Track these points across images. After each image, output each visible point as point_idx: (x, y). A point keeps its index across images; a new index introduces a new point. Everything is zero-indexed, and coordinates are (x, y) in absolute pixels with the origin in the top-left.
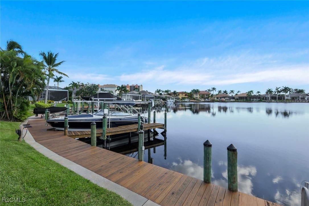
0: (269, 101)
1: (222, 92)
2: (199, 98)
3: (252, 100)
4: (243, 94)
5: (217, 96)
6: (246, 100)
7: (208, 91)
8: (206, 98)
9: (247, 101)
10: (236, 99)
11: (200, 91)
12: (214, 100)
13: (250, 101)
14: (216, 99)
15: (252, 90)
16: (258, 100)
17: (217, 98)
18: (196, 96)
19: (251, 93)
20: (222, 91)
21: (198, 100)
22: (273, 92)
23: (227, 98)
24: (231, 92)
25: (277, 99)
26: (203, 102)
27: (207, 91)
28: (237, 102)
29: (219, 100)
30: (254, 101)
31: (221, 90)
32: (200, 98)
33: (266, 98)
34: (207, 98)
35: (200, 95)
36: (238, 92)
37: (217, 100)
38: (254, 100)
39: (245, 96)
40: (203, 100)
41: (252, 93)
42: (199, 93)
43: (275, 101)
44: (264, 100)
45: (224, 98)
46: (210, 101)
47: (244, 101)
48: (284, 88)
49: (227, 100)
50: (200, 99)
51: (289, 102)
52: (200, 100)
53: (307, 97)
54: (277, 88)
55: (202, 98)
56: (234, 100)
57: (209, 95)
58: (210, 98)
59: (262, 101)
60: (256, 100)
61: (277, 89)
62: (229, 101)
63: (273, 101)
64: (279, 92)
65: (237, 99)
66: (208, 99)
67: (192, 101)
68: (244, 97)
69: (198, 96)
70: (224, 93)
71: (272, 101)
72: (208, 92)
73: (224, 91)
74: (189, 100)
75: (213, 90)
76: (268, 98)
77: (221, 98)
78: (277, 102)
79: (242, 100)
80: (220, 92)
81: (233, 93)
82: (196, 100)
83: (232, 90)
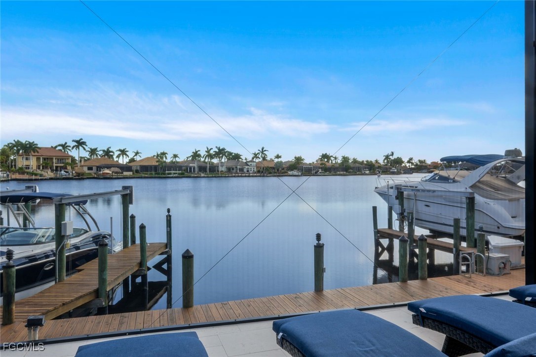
0: (196, 174)
1: (100, 153)
2: (35, 168)
3: (169, 174)
4: (148, 159)
5: (88, 164)
6: (155, 174)
7: (60, 148)
8: (57, 167)
9: (158, 176)
10: (134, 171)
11: (40, 148)
12: (83, 174)
13: (164, 176)
14: (85, 169)
15: (165, 152)
16: (179, 174)
17: (90, 168)
18: (25, 163)
19: (162, 158)
20: (98, 150)
21: (36, 175)
22: (201, 156)
23: (117, 170)
24: (119, 153)
25: (208, 172)
26: (50, 179)
27: (56, 147)
28: (139, 178)
29: (95, 173)
30: (172, 175)
31: (96, 149)
32: (38, 167)
33: (191, 168)
34: (61, 167)
35: (38, 159)
36: (136, 155)
37: (90, 174)
38: (170, 174)
39: (154, 164)
40: (49, 174)
41: (164, 158)
42: (36, 154)
43: (205, 176)
44: (187, 172)
45: (108, 167)
46: (71, 176)
47: (154, 176)
48: (217, 151)
49: (116, 173)
50: (39, 172)
51: (225, 177)
52: (41, 175)
53: (246, 167)
54: (208, 149)
55: (45, 167)
56: (131, 173)
57: (67, 161)
58: (69, 168)
59: (185, 175)
60: (175, 173)
61: (208, 151)
62: (120, 175)
63: (203, 175)
64: (211, 156)
65: (137, 171)
66: (66, 172)
67: (14, 177)
68: (151, 167)
69: (33, 162)
70: (105, 156)
71: (200, 175)
72: (60, 150)
73: (104, 151)
74: (8, 175)
75: (77, 147)
76: (194, 168)
77: (99, 168)
78: (208, 177)
79: (147, 174)
80: (93, 152)
81: (124, 156)
82: (28, 173)
83: (122, 149)
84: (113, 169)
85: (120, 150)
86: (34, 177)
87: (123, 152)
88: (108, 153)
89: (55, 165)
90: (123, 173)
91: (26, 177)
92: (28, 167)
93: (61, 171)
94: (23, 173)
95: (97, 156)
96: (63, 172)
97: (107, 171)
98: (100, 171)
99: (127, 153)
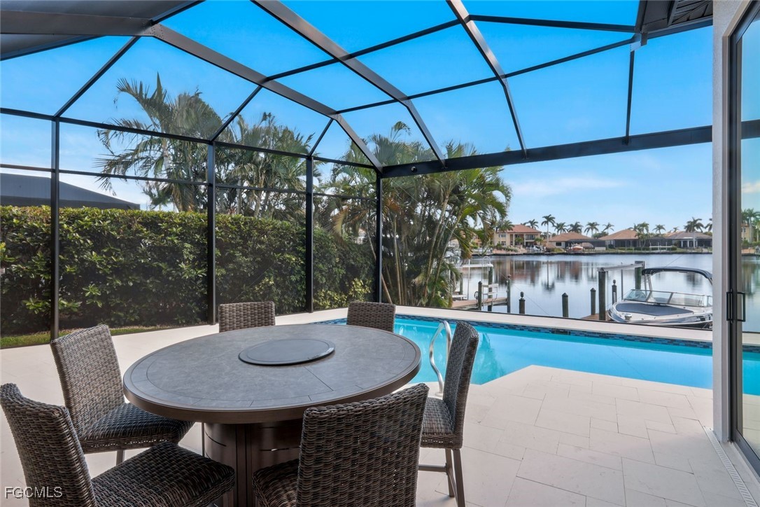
0: (694, 250)
1: (567, 228)
2: (509, 244)
3: (653, 249)
5: (557, 239)
6: (635, 249)
7: (529, 224)
8: (528, 243)
9: (639, 251)
10: (608, 247)
11: (513, 226)
12: (553, 250)
13: (647, 252)
14: (554, 245)
16: (669, 249)
17: (558, 244)
18: (502, 239)
19: (642, 230)
20: (565, 225)
21: (509, 250)
22: (702, 226)
23: (589, 245)
24: (589, 226)
26: (524, 254)
27: (525, 224)
29: (565, 249)
30: (658, 251)
31: (563, 224)
32: (512, 243)
33: (686, 242)
34: (532, 243)
35: (511, 236)
36: (607, 228)
37: (560, 249)
38: (657, 249)
39: (633, 237)
40: (522, 250)
41: (645, 230)
42: (511, 231)
43: (709, 251)
44: (680, 247)
45: (579, 242)
46: (542, 252)
49: (586, 248)
50: (512, 247)
52: (515, 251)
55: (517, 243)
56: (604, 248)
57: (536, 237)
58: (538, 243)
59: (678, 251)
60: (662, 249)
62: (593, 251)
63: (705, 250)
65: (611, 247)
66: (538, 248)
68: (628, 241)
69: (507, 239)
70: (572, 230)
71: (702, 250)
72: (529, 227)
73: (571, 225)
75: (546, 222)
76: (691, 242)
77: (568, 243)
79: (624, 249)
80: (560, 227)
81: (594, 230)
82: (504, 249)
83: (592, 222)
84: (583, 244)
85: (590, 224)
86: (510, 253)
87: (593, 226)
88: (576, 228)
89: (525, 241)
90: (594, 248)
91: (503, 252)
92: (503, 243)
93: (533, 247)
94: (501, 249)
95: (564, 230)
96: (535, 248)
97: (578, 246)
98: (570, 246)
99: (597, 227)
